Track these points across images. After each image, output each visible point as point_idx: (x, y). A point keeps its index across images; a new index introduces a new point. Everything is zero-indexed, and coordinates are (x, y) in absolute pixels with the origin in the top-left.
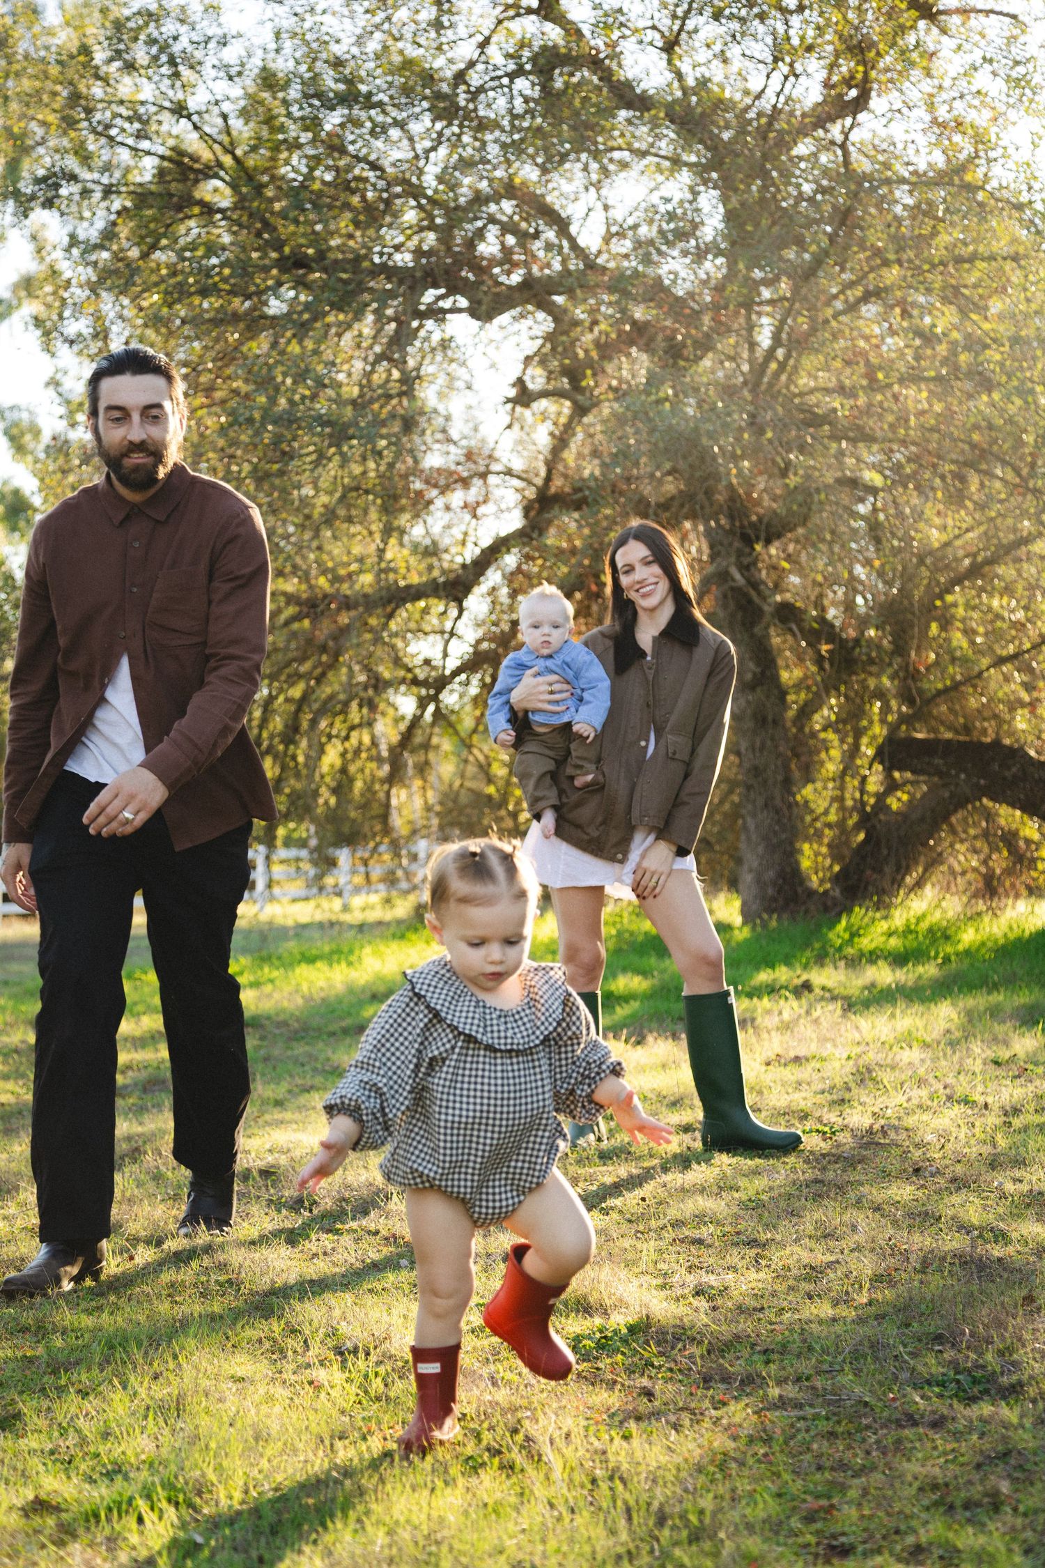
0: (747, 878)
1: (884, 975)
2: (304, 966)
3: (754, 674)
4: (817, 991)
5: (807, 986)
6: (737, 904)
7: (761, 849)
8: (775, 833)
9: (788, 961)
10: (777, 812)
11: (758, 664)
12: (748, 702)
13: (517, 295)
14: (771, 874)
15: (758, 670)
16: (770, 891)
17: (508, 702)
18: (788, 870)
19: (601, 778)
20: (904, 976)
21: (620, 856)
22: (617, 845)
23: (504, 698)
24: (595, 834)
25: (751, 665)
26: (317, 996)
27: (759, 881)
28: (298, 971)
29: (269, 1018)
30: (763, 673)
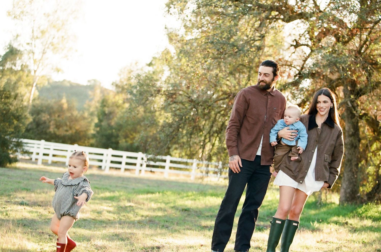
0: (342, 190)
1: (368, 223)
2: (209, 197)
3: (352, 133)
4: (349, 225)
5: (347, 223)
6: (338, 197)
7: (347, 183)
8: (352, 179)
9: (344, 216)
10: (353, 173)
11: (354, 130)
12: (350, 140)
13: (297, 17)
14: (349, 190)
15: (354, 131)
16: (348, 195)
17: (277, 133)
18: (354, 190)
19: (300, 159)
20: (375, 224)
21: (301, 182)
22: (301, 178)
23: (277, 132)
24: (296, 174)
25: (352, 130)
26: (209, 205)
27: (345, 192)
28: (207, 198)
29: (192, 209)
30: (355, 132)
